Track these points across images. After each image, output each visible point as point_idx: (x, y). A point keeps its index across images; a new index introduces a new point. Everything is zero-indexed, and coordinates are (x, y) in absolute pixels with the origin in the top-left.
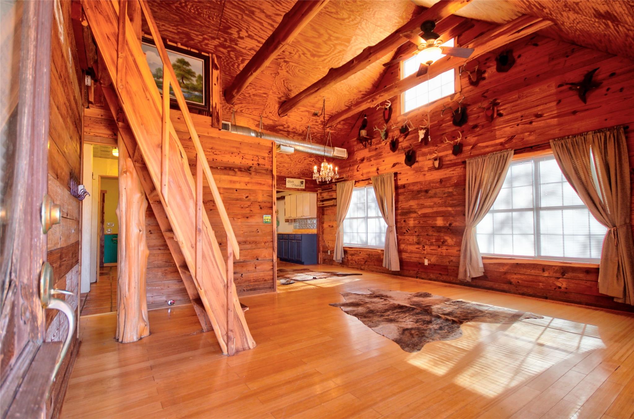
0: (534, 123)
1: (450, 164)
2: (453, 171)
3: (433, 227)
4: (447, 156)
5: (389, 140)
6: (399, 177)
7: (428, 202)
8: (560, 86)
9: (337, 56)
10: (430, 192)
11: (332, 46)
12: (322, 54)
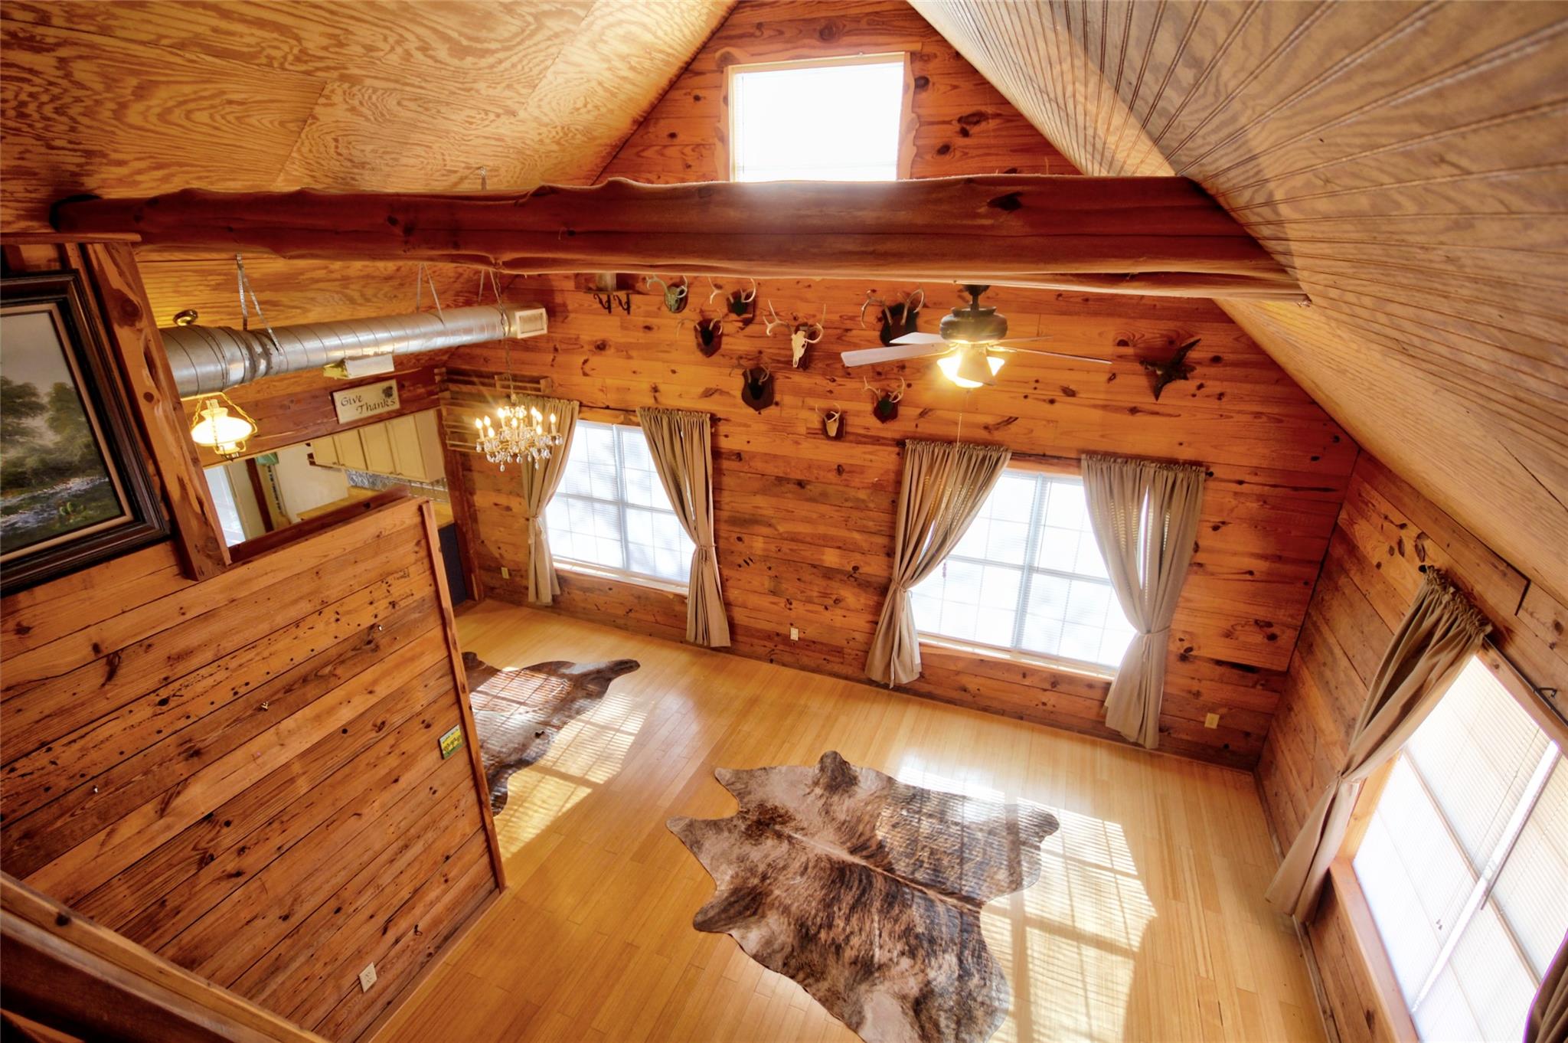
0: (1057, 405)
1: (865, 436)
2: (870, 453)
3: (814, 566)
4: (857, 414)
5: (690, 316)
6: (723, 428)
7: (804, 509)
8: (1123, 343)
9: (541, 51)
10: (809, 487)
11: (530, 19)
12: (493, 46)
